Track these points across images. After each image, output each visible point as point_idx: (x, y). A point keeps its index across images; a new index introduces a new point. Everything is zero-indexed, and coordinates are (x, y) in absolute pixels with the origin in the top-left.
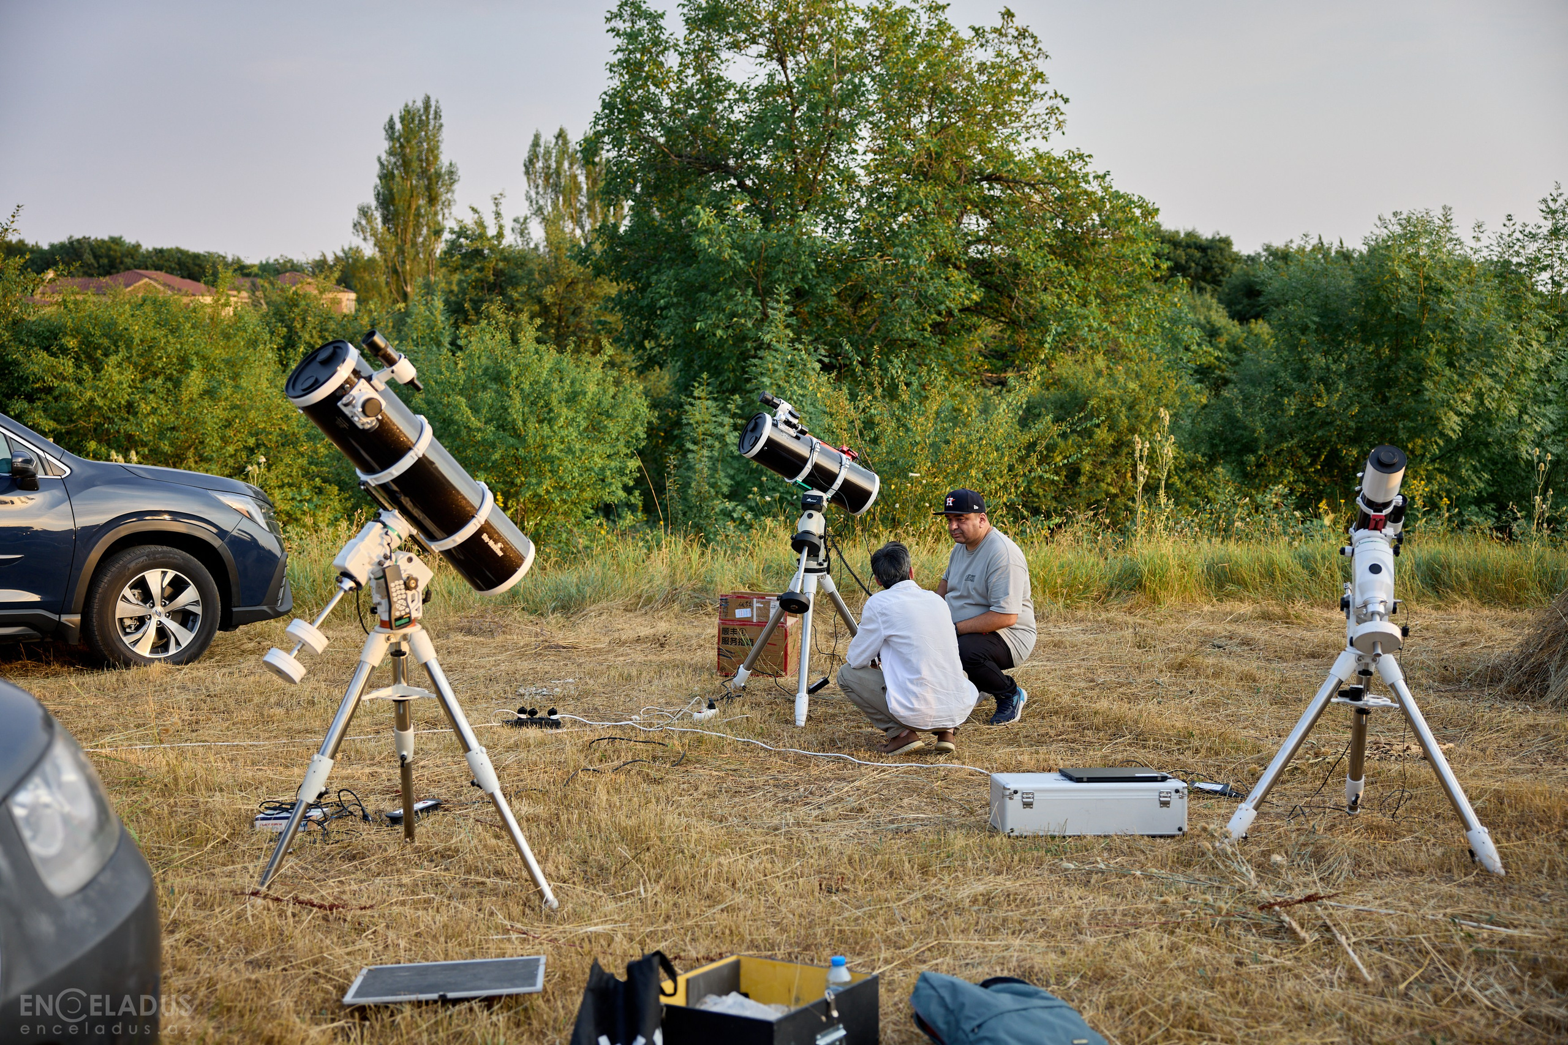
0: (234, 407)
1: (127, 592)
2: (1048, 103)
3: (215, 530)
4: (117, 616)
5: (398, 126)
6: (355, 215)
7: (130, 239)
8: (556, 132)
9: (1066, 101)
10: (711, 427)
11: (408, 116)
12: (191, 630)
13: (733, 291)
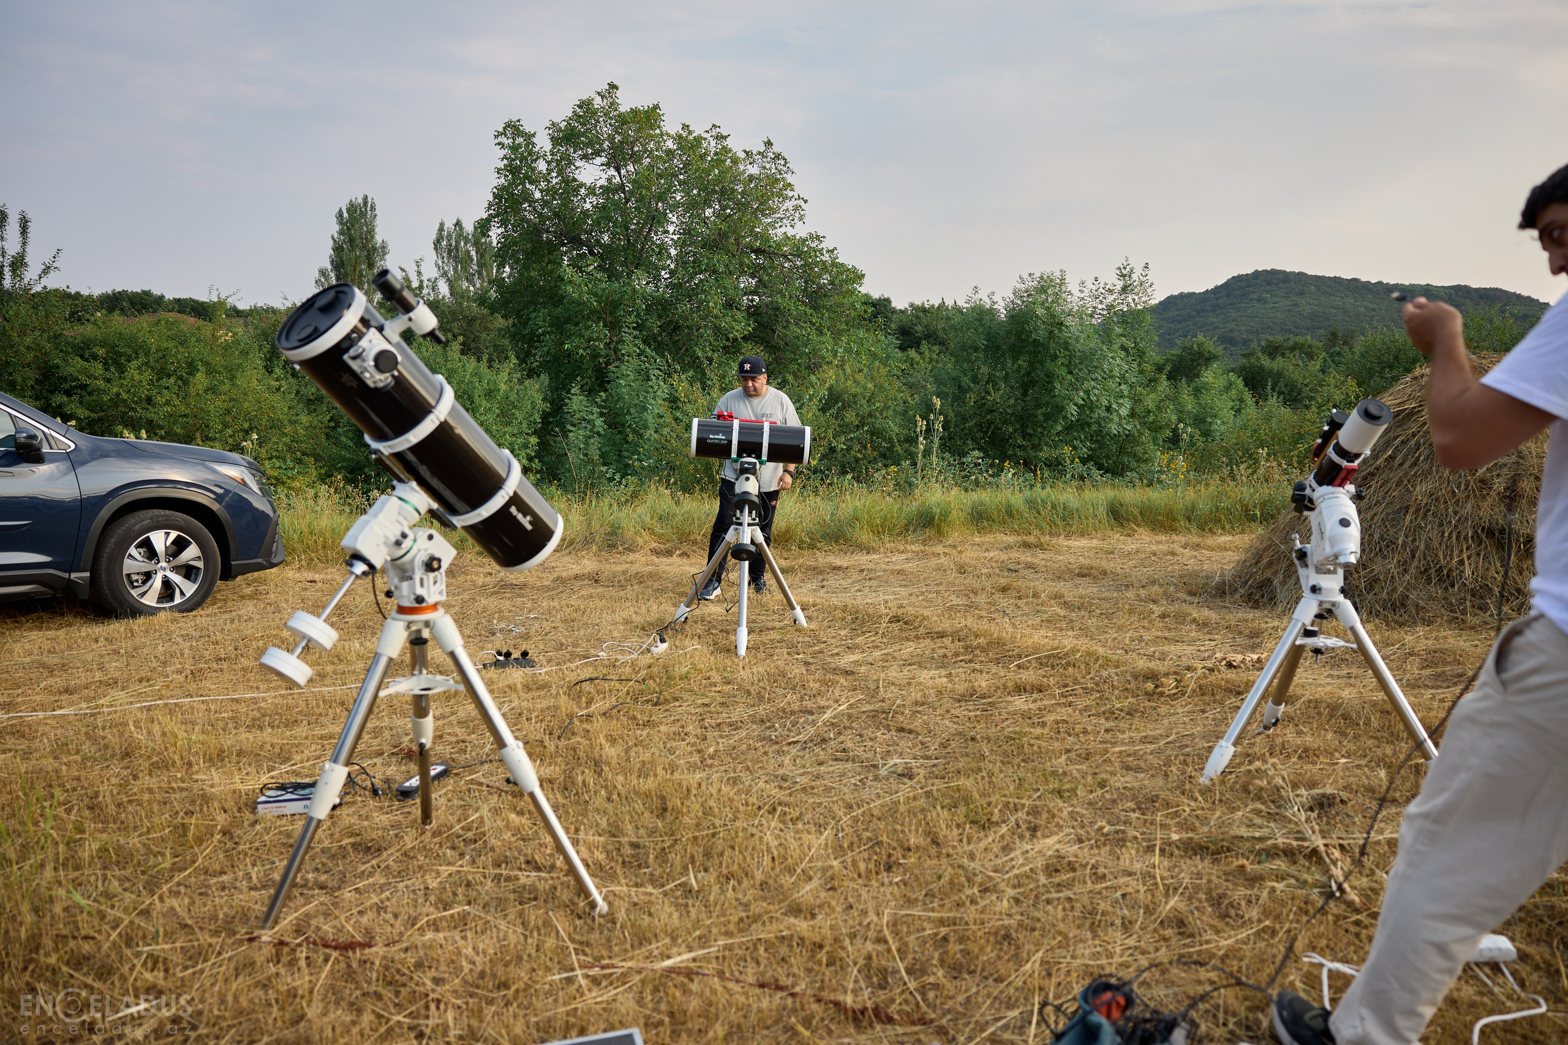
0: (232, 400)
1: (133, 551)
2: (794, 202)
3: (213, 496)
4: (125, 572)
5: (346, 215)
6: (317, 275)
7: (157, 292)
8: (455, 221)
9: (806, 201)
10: (584, 414)
11: (352, 208)
12: (194, 582)
13: (590, 323)
